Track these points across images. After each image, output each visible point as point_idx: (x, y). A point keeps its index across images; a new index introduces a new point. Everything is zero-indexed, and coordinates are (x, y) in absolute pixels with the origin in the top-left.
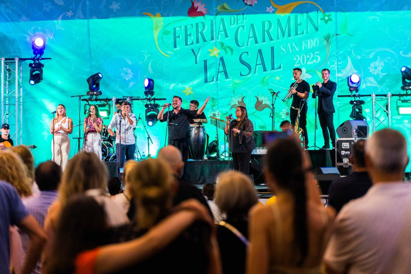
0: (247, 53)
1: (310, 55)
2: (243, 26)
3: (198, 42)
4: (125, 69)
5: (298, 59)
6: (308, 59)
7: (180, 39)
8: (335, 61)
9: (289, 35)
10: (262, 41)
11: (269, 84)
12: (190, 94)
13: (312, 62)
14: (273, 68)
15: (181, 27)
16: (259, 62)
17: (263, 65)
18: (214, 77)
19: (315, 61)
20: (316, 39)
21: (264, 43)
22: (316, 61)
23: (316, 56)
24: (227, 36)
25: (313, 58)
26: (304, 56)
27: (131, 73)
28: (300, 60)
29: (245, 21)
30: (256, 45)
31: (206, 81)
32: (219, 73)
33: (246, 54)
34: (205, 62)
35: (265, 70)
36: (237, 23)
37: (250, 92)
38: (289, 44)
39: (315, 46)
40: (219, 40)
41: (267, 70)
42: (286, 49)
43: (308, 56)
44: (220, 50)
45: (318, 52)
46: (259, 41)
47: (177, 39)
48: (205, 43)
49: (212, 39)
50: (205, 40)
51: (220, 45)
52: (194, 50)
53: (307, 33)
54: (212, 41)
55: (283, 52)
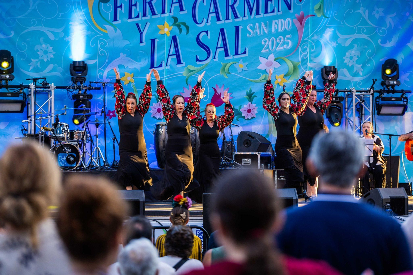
0: (207, 32)
1: (280, 39)
3: (145, 15)
4: (44, 46)
5: (267, 44)
6: (278, 44)
7: (122, 9)
8: (307, 47)
9: (258, 13)
10: (225, 19)
11: (230, 73)
12: (130, 82)
13: (282, 48)
14: (237, 53)
16: (220, 44)
17: (225, 49)
18: (163, 61)
20: (288, 20)
21: (227, 21)
22: (286, 47)
23: (287, 40)
24: (182, 9)
25: (284, 43)
26: (273, 40)
27: (52, 51)
28: (268, 45)
30: (218, 23)
31: (152, 66)
32: (169, 57)
33: (205, 33)
34: (153, 41)
35: (227, 55)
37: (206, 82)
38: (257, 24)
39: (286, 27)
40: (172, 14)
41: (229, 54)
42: (253, 30)
43: (278, 41)
44: (172, 27)
45: (289, 36)
46: (221, 18)
47: (119, 9)
48: (154, 17)
49: (163, 12)
50: (154, 13)
51: (173, 20)
52: (140, 25)
53: (279, 11)
54: (163, 15)
55: (250, 33)
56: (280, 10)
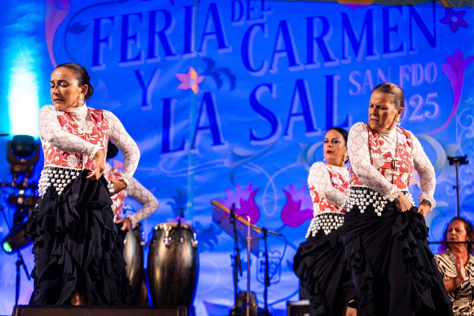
0: (270, 86)
1: (417, 100)
2: (262, 26)
3: (151, 54)
6: (411, 109)
7: (108, 45)
9: (370, 52)
10: (306, 62)
13: (421, 117)
15: (112, 18)
16: (297, 107)
17: (305, 118)
18: (187, 140)
19: (427, 113)
20: (431, 66)
21: (310, 67)
22: (429, 115)
23: (430, 103)
24: (222, 45)
25: (425, 108)
29: (266, 14)
30: (292, 69)
31: (165, 149)
32: (198, 131)
33: (266, 88)
34: (167, 102)
35: (310, 128)
36: (248, 18)
37: (271, 180)
38: (368, 73)
39: (428, 79)
40: (203, 54)
41: (315, 127)
42: (361, 83)
43: (412, 103)
44: (202, 78)
45: (435, 95)
46: (298, 60)
47: (102, 45)
48: (169, 58)
49: (187, 50)
50: (168, 52)
51: (205, 65)
52: (142, 73)
53: (411, 49)
54: (187, 56)
55: (355, 89)
56: (414, 46)
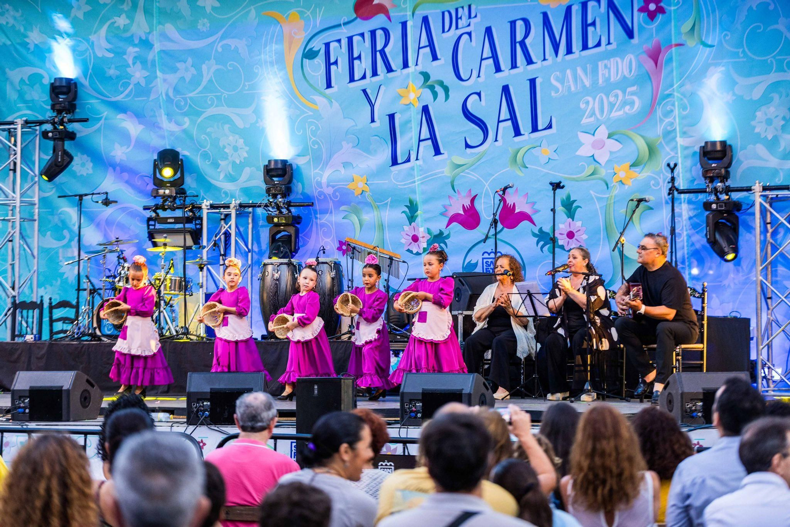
0: (479, 94)
1: (617, 96)
2: (470, 34)
3: (375, 73)
4: (231, 138)
5: (590, 106)
6: (612, 106)
7: (338, 67)
8: (672, 108)
9: (569, 51)
10: (510, 67)
11: (527, 166)
12: (363, 191)
13: (621, 113)
14: (535, 129)
15: (339, 41)
16: (505, 114)
17: (513, 123)
18: (411, 152)
19: (627, 108)
20: (628, 60)
21: (515, 71)
22: (629, 110)
23: (630, 97)
24: (435, 58)
25: (625, 103)
26: (602, 98)
27: (244, 147)
28: (593, 109)
29: (473, 21)
30: (499, 75)
31: (395, 162)
32: (421, 143)
33: (476, 97)
34: (392, 117)
35: (517, 133)
36: (457, 28)
37: (487, 186)
38: (568, 72)
39: (626, 73)
40: (420, 68)
41: (522, 132)
42: (562, 83)
43: (612, 99)
44: (421, 90)
45: (634, 88)
46: (503, 67)
47: (333, 68)
48: (391, 75)
49: (406, 65)
50: (389, 69)
51: (422, 78)
52: (368, 91)
53: (609, 43)
54: (406, 71)
55: (557, 90)
56: (612, 40)
